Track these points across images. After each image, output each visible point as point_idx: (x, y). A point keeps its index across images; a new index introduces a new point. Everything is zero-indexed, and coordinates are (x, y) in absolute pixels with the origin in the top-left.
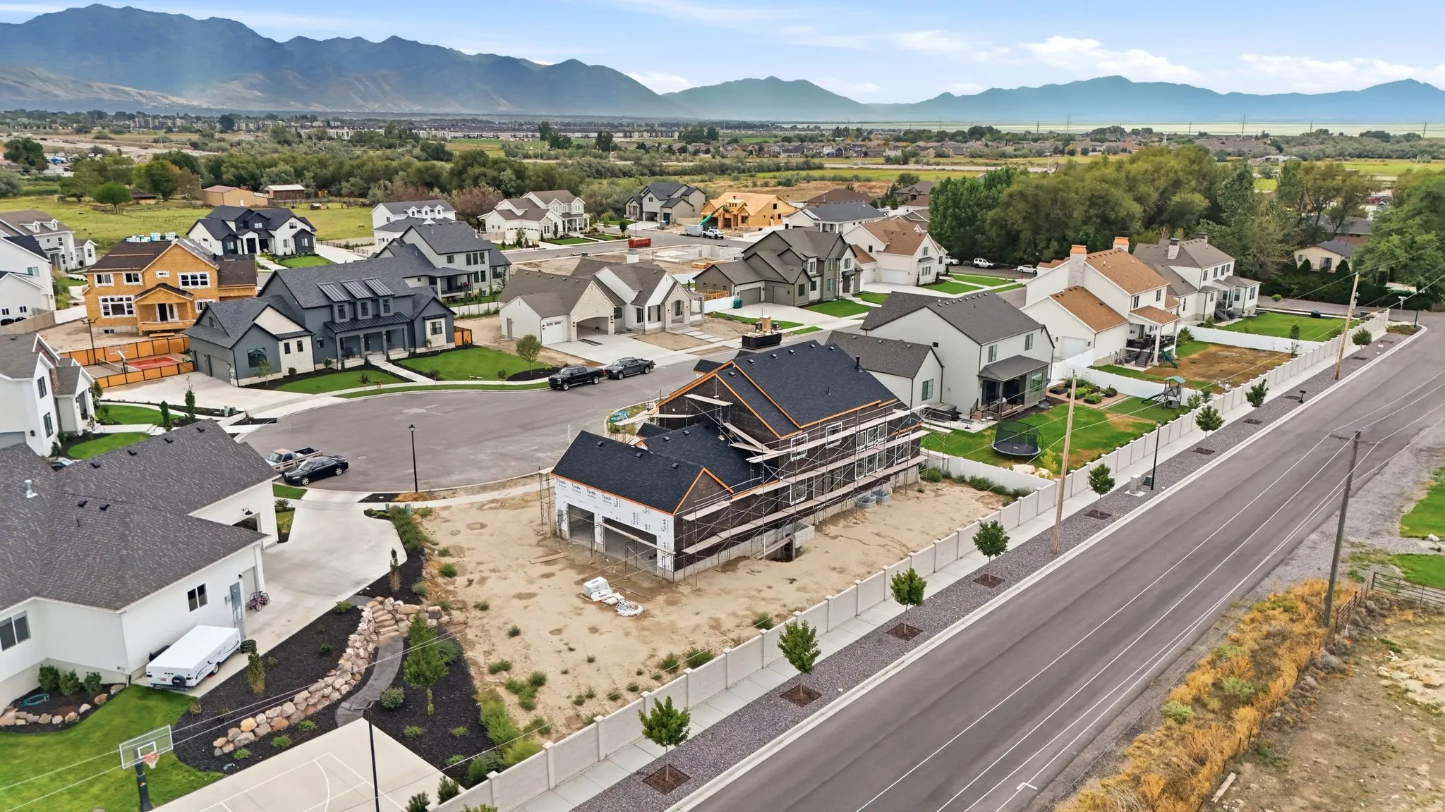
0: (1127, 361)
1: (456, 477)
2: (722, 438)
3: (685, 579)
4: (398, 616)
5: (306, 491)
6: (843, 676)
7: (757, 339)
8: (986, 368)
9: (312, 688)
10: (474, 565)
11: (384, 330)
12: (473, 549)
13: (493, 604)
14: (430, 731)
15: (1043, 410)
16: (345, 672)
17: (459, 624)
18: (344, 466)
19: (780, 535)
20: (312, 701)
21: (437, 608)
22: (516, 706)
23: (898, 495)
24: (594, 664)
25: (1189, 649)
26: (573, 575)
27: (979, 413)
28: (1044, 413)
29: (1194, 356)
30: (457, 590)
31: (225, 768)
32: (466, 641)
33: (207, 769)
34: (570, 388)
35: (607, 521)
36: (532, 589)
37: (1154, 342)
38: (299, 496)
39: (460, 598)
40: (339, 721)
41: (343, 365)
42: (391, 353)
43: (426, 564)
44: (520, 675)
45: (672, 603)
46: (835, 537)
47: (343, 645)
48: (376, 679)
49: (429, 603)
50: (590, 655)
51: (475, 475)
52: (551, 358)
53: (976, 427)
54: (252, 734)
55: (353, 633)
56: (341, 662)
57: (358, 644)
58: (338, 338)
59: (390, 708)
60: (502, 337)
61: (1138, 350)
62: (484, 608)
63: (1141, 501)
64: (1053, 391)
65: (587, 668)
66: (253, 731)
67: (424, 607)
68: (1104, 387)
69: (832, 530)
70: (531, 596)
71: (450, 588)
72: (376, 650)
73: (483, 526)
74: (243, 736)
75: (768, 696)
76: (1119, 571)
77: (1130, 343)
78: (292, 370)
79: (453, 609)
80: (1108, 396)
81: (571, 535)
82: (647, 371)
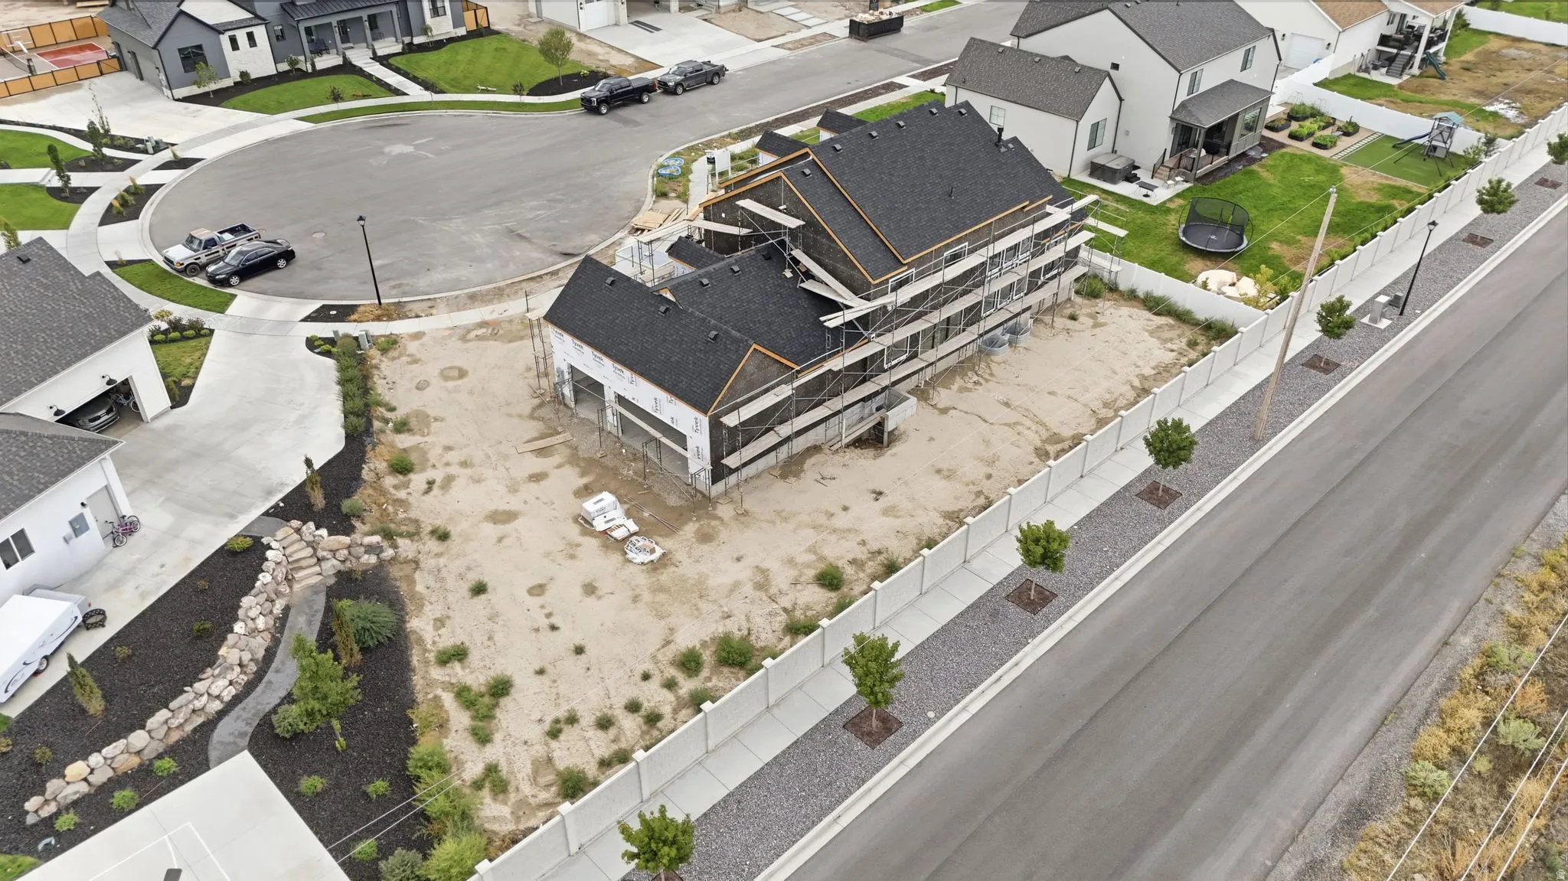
0: (1376, 68)
1: (438, 276)
2: (788, 274)
3: (726, 493)
4: (320, 553)
5: (234, 296)
6: (936, 685)
7: (871, 25)
8: (1183, 105)
9: (173, 705)
10: (440, 451)
11: (364, 15)
12: (442, 420)
13: (454, 531)
14: (338, 786)
15: (1253, 161)
16: (231, 668)
17: (406, 562)
18: (289, 255)
19: (867, 411)
20: (175, 723)
21: (376, 539)
22: (466, 734)
23: (1041, 327)
24: (583, 657)
25: (1446, 643)
26: (573, 478)
27: (1165, 172)
28: (1255, 167)
29: (1469, 57)
30: (411, 499)
31: (40, 847)
32: (414, 596)
33: (14, 850)
34: (609, 110)
35: (621, 400)
36: (513, 504)
37: (1419, 37)
38: (221, 307)
39: (413, 515)
40: (213, 754)
41: (313, 65)
42: (377, 45)
43: (370, 454)
44: (475, 676)
45: (705, 537)
46: (944, 411)
47: (230, 615)
48: (277, 671)
49: (366, 528)
50: (578, 642)
51: (464, 272)
52: (590, 54)
53: (1162, 193)
54: (84, 784)
55: (245, 594)
56: (222, 651)
57: (253, 613)
58: (302, 27)
59: (284, 738)
60: (529, 16)
61: (1395, 51)
62: (443, 536)
63: (1385, 337)
64: (1271, 128)
65: (573, 666)
66: (85, 780)
67: (356, 537)
68: (1342, 118)
69: (943, 396)
70: (509, 517)
71: (402, 494)
72: (287, 610)
73: (462, 374)
74: (70, 789)
75: (824, 726)
76: (1348, 478)
77: (1384, 40)
78: (243, 74)
79: (401, 535)
80: (1347, 134)
81: (576, 402)
82: (716, 81)
